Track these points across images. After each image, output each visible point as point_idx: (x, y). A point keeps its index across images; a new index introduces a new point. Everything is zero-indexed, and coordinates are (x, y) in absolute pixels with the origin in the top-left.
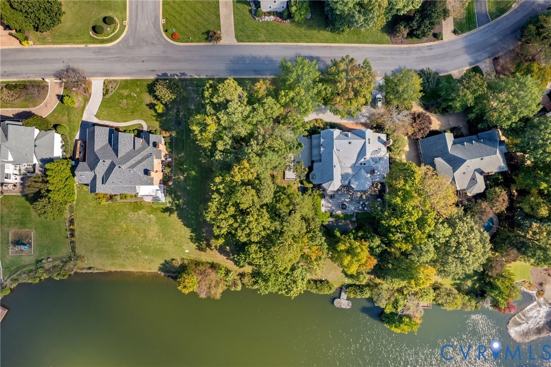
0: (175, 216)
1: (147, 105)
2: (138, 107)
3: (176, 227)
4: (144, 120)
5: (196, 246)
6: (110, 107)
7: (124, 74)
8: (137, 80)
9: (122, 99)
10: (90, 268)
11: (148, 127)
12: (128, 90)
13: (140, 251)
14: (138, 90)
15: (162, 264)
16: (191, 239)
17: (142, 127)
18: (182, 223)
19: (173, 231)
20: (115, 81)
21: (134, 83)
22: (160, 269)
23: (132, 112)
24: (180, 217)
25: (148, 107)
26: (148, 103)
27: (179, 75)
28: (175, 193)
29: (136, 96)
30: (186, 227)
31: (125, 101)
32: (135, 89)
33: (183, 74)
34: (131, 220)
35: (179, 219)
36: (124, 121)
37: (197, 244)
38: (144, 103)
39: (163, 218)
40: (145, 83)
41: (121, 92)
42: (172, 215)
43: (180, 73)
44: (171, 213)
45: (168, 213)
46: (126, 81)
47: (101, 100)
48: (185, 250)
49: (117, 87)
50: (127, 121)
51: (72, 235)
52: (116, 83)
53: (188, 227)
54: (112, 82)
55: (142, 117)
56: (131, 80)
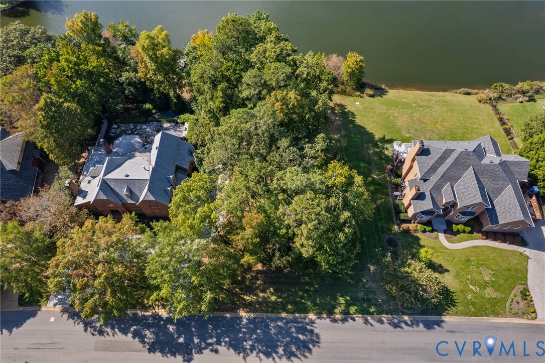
0: (378, 136)
1: (447, 271)
2: (461, 268)
3: (375, 124)
4: (447, 249)
5: (346, 109)
6: (509, 270)
7: (503, 328)
8: (475, 315)
9: (493, 282)
10: (469, 94)
11: (437, 238)
12: (487, 297)
13: (414, 105)
14: (469, 296)
15: (385, 95)
16: (353, 114)
17: (446, 237)
18: (367, 130)
19: (378, 121)
20: (516, 315)
21: (480, 311)
22: (387, 92)
23: (468, 260)
24: (371, 136)
25: (446, 267)
26: (446, 274)
27: (403, 325)
28: (381, 159)
29: (471, 287)
30: (362, 125)
31: (487, 279)
32: (475, 298)
33: (395, 326)
34: (433, 132)
35: (372, 133)
36: (478, 247)
37: (346, 110)
38: (453, 272)
39: (392, 133)
40: (460, 307)
41: (499, 296)
42: (381, 136)
43: (402, 328)
44: (384, 138)
47: (529, 283)
48: (360, 104)
49: (508, 304)
50: (473, 247)
51: (501, 120)
52: (513, 312)
53: (360, 125)
54: (520, 312)
55: (452, 253)
56: (487, 315)
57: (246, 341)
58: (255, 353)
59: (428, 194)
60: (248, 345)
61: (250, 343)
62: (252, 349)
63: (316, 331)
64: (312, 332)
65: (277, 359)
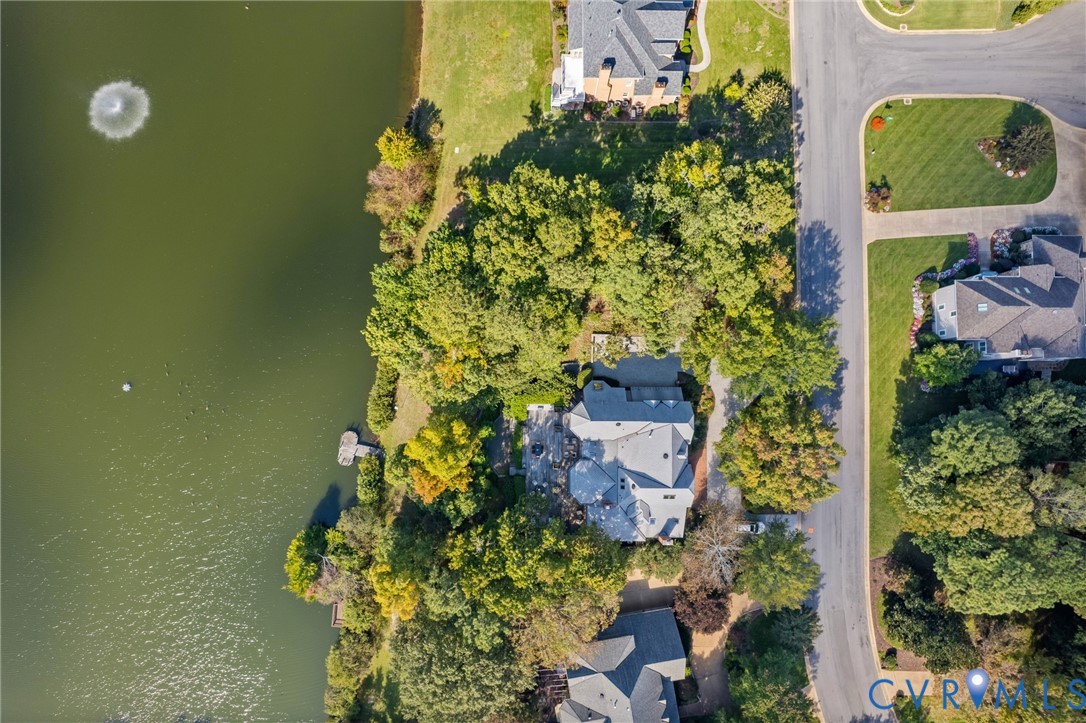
0: (525, 126)
1: (739, 71)
2: (735, 55)
3: (502, 128)
4: (710, 66)
5: (466, 168)
7: (801, 28)
8: (788, 53)
9: (751, 24)
11: (697, 74)
12: (768, 35)
13: (458, 63)
14: (769, 54)
15: (433, 105)
16: (479, 158)
17: (695, 63)
18: (510, 141)
19: (495, 123)
21: (784, 46)
22: (424, 102)
23: (725, 44)
24: (523, 136)
25: (735, 72)
26: (743, 73)
27: (800, 131)
28: (568, 127)
29: (758, 49)
30: (502, 147)
31: (747, 30)
32: (771, 48)
33: (801, 139)
34: (517, 45)
35: (519, 135)
36: (707, 30)
37: (470, 168)
38: (742, 66)
39: (521, 104)
40: (781, 67)
41: (766, 22)
42: (526, 121)
43: (803, 133)
44: (530, 119)
45: (531, 114)
46: (786, 32)
48: (459, 147)
49: (775, 15)
50: (707, 34)
52: (783, 13)
53: (502, 151)
54: (783, 5)
55: (715, 61)
56: (789, 41)
57: (824, 301)
58: (836, 291)
59: (662, 74)
60: (828, 299)
61: (826, 296)
62: (832, 294)
63: (809, 225)
64: (810, 230)
65: (839, 266)
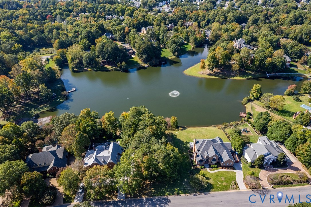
1: (210, 179)
2: (215, 178)
4: (210, 173)
5: (173, 134)
6: (230, 177)
7: (229, 194)
8: (220, 191)
9: (225, 181)
11: (206, 170)
12: (224, 185)
14: (218, 186)
15: (186, 129)
16: (176, 136)
17: (209, 169)
18: (181, 140)
19: (184, 138)
20: (233, 189)
21: (222, 190)
23: (217, 176)
26: (210, 180)
28: (186, 148)
29: (218, 183)
31: (223, 180)
32: (220, 186)
33: (195, 195)
36: (220, 171)
38: (212, 179)
39: (189, 141)
40: (215, 189)
41: (227, 184)
43: (197, 195)
44: (186, 142)
46: (227, 190)
47: (237, 180)
48: (177, 133)
49: (230, 186)
53: (178, 139)
54: (234, 188)
55: (212, 174)
56: (224, 190)
57: (146, 205)
59: (200, 155)
61: (147, 205)
63: (169, 199)
